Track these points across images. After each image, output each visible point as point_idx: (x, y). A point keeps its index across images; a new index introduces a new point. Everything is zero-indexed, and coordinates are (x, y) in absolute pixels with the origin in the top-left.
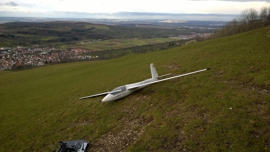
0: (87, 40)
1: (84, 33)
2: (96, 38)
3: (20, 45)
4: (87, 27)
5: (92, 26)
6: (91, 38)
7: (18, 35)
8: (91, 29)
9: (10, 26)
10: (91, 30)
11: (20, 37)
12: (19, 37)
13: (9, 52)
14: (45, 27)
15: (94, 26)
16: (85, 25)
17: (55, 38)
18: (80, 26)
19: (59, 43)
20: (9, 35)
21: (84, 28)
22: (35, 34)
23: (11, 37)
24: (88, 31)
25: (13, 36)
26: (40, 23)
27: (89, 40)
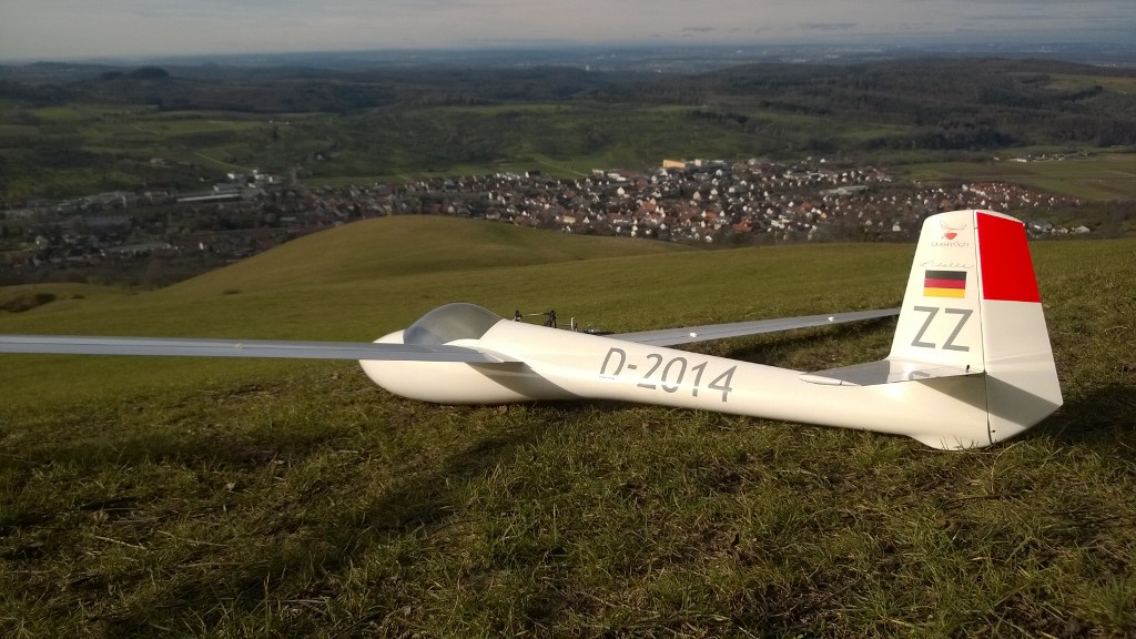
0: (1049, 148)
1: (1040, 111)
2: (1097, 140)
3: (759, 155)
4: (1063, 84)
5: (1088, 82)
6: (1073, 137)
7: (762, 115)
8: (1082, 95)
9: (743, 78)
10: (1078, 102)
11: (769, 121)
12: (762, 122)
13: (718, 178)
14: (866, 86)
15: (1102, 81)
16: (1053, 76)
17: (899, 133)
18: (1027, 81)
19: (913, 155)
20: (730, 116)
21: (1047, 87)
22: (823, 112)
23: (734, 122)
24: (1066, 102)
25: (743, 120)
26: (853, 69)
27: (1057, 148)
